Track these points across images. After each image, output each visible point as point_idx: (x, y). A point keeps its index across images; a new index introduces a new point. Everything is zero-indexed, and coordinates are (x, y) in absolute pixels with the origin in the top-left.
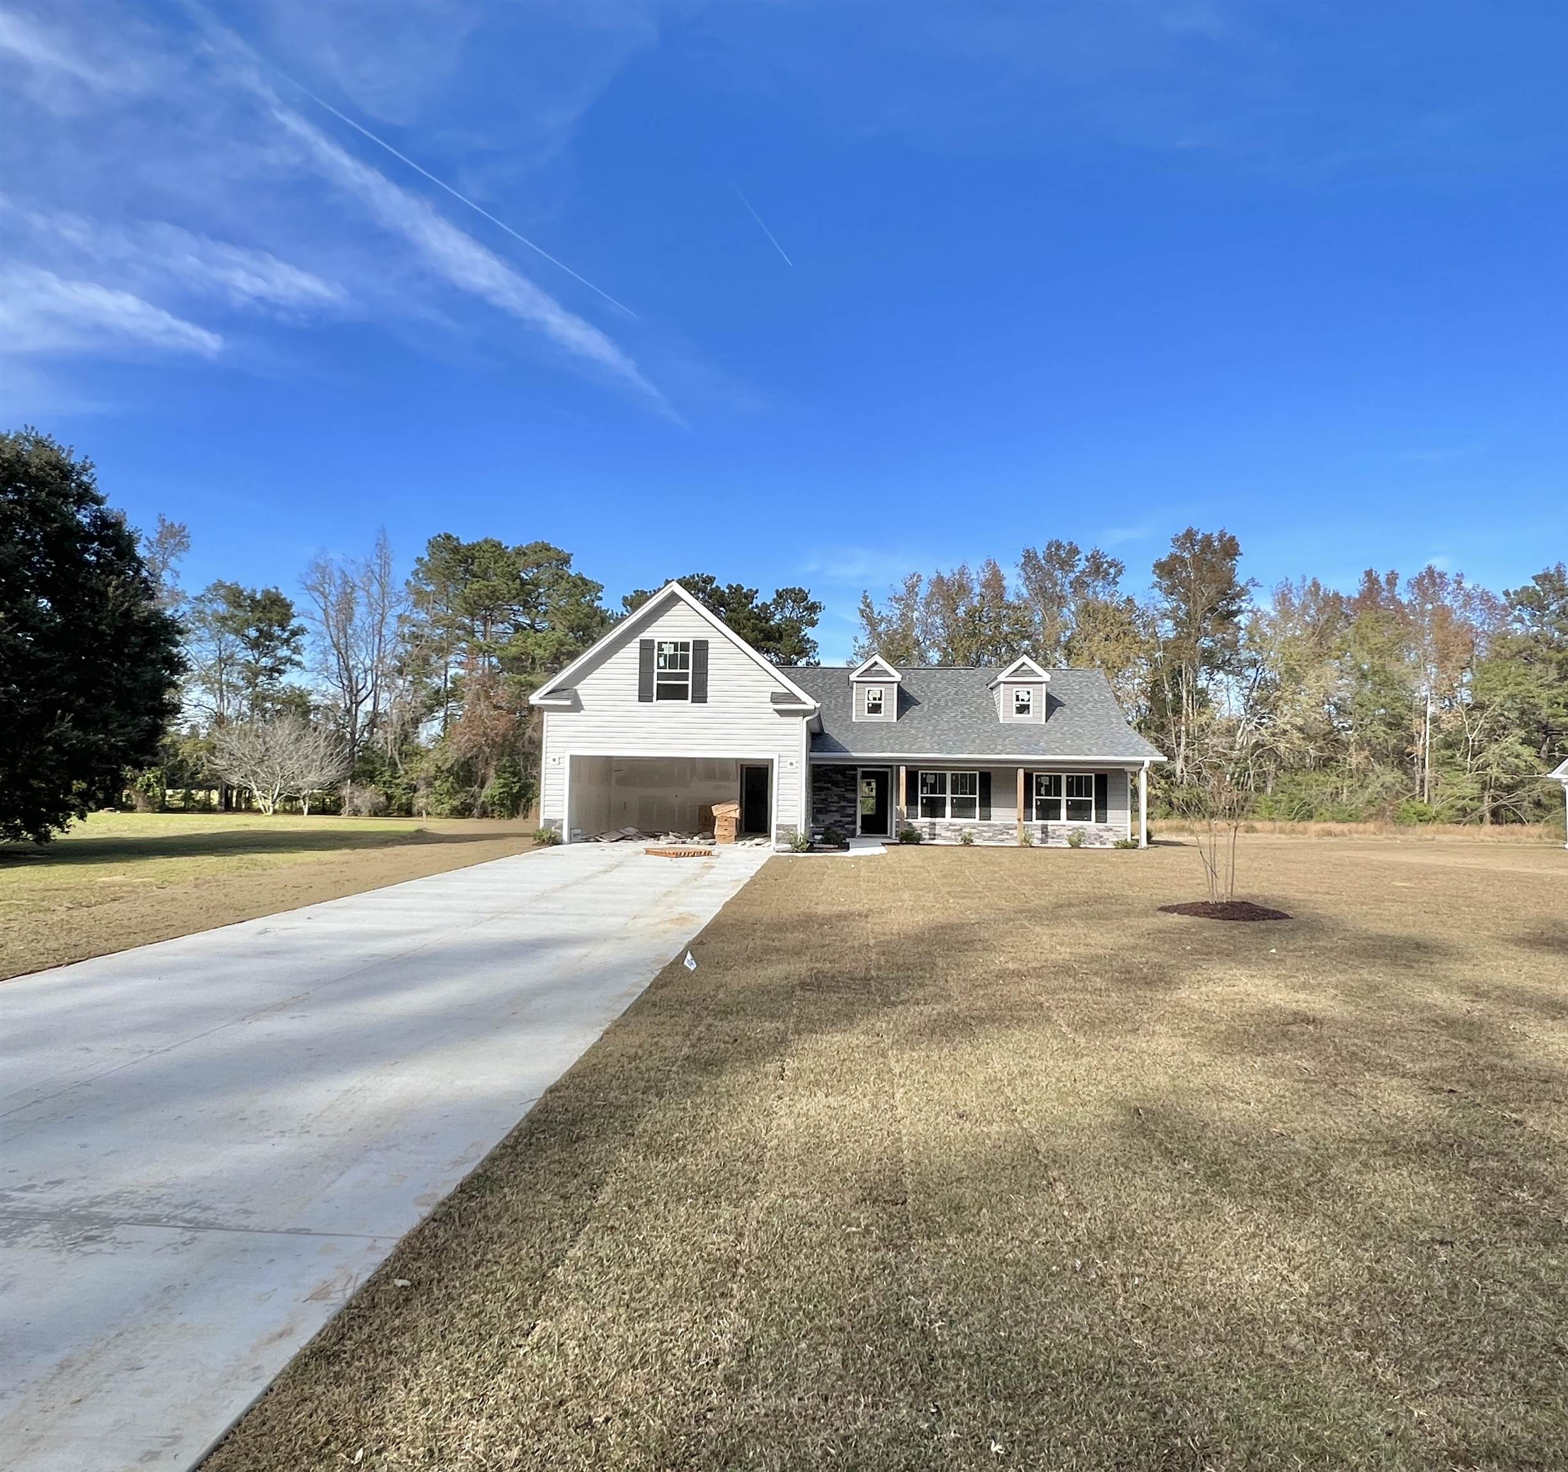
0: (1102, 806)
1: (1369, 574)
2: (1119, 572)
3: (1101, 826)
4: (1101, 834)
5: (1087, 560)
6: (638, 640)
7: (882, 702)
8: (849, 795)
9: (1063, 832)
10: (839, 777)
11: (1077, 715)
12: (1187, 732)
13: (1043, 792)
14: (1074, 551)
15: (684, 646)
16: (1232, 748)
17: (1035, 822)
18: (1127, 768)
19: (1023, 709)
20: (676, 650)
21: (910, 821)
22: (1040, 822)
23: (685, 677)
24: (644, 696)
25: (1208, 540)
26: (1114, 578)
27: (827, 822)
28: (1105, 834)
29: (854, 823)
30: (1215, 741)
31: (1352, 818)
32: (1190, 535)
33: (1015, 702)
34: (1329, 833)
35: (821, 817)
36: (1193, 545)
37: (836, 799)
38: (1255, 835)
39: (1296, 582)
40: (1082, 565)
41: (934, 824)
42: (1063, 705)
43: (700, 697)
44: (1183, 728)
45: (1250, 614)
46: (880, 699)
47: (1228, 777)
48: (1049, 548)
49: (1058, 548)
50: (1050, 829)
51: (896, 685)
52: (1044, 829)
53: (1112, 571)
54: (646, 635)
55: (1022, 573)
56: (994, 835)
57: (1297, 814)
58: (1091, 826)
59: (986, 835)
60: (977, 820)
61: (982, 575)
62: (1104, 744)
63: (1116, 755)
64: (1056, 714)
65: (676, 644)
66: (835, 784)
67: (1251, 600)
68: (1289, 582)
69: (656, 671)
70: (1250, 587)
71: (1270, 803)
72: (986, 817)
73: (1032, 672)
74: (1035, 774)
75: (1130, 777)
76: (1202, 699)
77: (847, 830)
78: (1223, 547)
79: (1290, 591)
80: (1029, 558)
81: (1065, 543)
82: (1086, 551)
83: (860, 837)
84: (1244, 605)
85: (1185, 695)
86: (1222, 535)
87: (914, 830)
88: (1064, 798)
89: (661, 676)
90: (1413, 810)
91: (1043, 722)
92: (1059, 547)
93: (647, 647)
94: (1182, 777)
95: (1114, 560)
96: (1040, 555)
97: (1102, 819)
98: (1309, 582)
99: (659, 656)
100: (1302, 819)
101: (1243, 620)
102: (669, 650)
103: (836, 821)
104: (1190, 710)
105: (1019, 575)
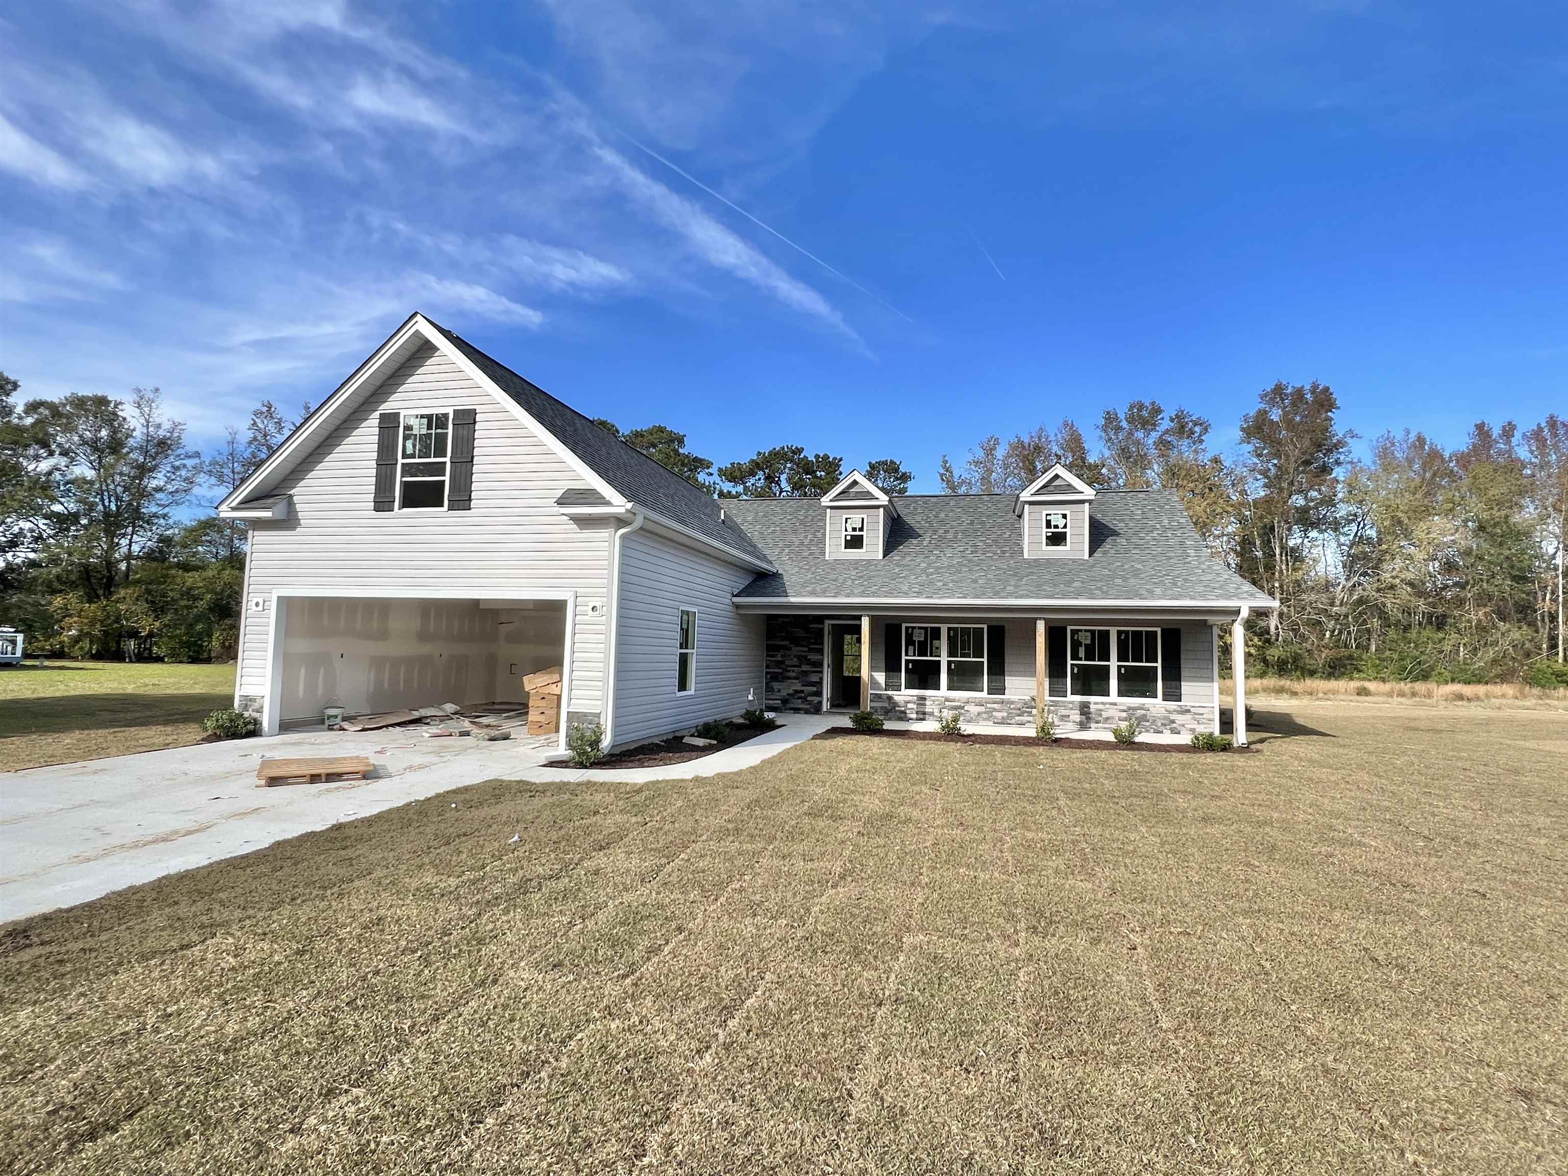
0: (1173, 676)
1: (1480, 427)
2: (1206, 430)
3: (1172, 705)
4: (1173, 717)
5: (1172, 420)
6: (377, 414)
7: (864, 533)
8: (813, 657)
9: (1111, 712)
10: (800, 633)
11: (1137, 546)
12: (1281, 586)
13: (1082, 654)
14: (1157, 411)
15: (440, 421)
16: (1332, 604)
17: (1071, 698)
18: (1211, 619)
19: (1057, 539)
20: (429, 427)
21: (890, 693)
22: (1078, 698)
23: (439, 469)
24: (382, 504)
25: (1299, 394)
26: (1200, 435)
27: (784, 693)
28: (1180, 719)
29: (819, 694)
30: (1313, 597)
31: (1478, 679)
32: (1279, 390)
33: (1045, 530)
34: (1460, 697)
35: (776, 685)
36: (1282, 400)
37: (795, 661)
38: (1367, 698)
39: (1399, 435)
40: (1165, 424)
41: (923, 698)
42: (1115, 533)
43: (462, 501)
44: (1277, 585)
45: (1349, 467)
46: (861, 529)
47: (1328, 634)
48: (1131, 408)
49: (1140, 410)
50: (1093, 708)
51: (882, 510)
52: (1084, 709)
53: (1197, 429)
54: (388, 407)
55: (1103, 435)
56: (1010, 716)
57: (1410, 673)
58: (1156, 705)
59: (999, 715)
60: (984, 694)
61: (1059, 436)
62: (1175, 584)
63: (1192, 598)
64: (1107, 546)
65: (429, 417)
66: (796, 641)
67: (1350, 452)
68: (1392, 435)
69: (401, 461)
70: (1348, 440)
71: (1377, 662)
72: (998, 688)
73: (1070, 488)
74: (1069, 628)
75: (1216, 631)
76: (1295, 556)
77: (810, 703)
78: (1315, 401)
79: (1393, 444)
80: (1111, 420)
81: (1147, 404)
82: (1169, 411)
83: (829, 713)
84: (1342, 457)
85: (1278, 551)
86: (1315, 387)
87: (896, 704)
88: (1113, 664)
89: (408, 470)
90: (1550, 671)
91: (1086, 556)
92: (1141, 407)
93: (389, 423)
94: (1278, 635)
95: (1199, 418)
96: (1122, 416)
97: (1173, 694)
98: (1413, 437)
99: (406, 438)
100: (1416, 679)
101: (1339, 473)
102: (418, 427)
103: (796, 692)
104: (1284, 567)
105: (1101, 437)
